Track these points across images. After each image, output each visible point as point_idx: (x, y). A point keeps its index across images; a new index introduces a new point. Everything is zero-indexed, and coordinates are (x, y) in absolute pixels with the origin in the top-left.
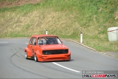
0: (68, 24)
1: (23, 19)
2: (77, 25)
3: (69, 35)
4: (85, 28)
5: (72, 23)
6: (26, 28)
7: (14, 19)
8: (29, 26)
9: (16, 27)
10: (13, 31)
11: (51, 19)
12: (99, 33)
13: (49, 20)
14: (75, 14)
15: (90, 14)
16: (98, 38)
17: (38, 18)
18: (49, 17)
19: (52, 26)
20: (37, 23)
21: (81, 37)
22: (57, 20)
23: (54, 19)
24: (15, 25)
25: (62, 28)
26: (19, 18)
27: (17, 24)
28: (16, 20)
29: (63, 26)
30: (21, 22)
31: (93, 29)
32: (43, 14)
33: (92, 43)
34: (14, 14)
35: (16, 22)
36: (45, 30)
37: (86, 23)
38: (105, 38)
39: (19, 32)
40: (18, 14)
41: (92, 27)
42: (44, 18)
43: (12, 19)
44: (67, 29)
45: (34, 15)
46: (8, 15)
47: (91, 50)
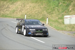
0: (40, 12)
1: (11, 6)
2: (45, 12)
3: (39, 18)
4: (50, 15)
6: (13, 12)
7: (5, 5)
8: (14, 11)
9: (6, 11)
10: (4, 13)
11: (29, 7)
13: (27, 8)
14: (44, 5)
15: (54, 6)
17: (20, 6)
18: (28, 6)
19: (29, 12)
20: (19, 9)
22: (32, 9)
23: (30, 8)
24: (5, 10)
27: (7, 9)
28: (6, 6)
29: (36, 12)
30: (9, 8)
31: (55, 15)
32: (24, 4)
33: (54, 25)
34: (5, 3)
35: (7, 8)
36: (24, 14)
37: (51, 12)
38: (62, 22)
39: (8, 14)
40: (8, 3)
41: (54, 14)
42: (24, 6)
43: (4, 5)
44: (38, 15)
45: (18, 4)
46: (2, 3)
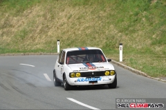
5: (104, 27)
12: (153, 44)
16: (151, 52)
21: (121, 52)
25: (86, 35)
26: (7, 20)
47: (139, 74)
